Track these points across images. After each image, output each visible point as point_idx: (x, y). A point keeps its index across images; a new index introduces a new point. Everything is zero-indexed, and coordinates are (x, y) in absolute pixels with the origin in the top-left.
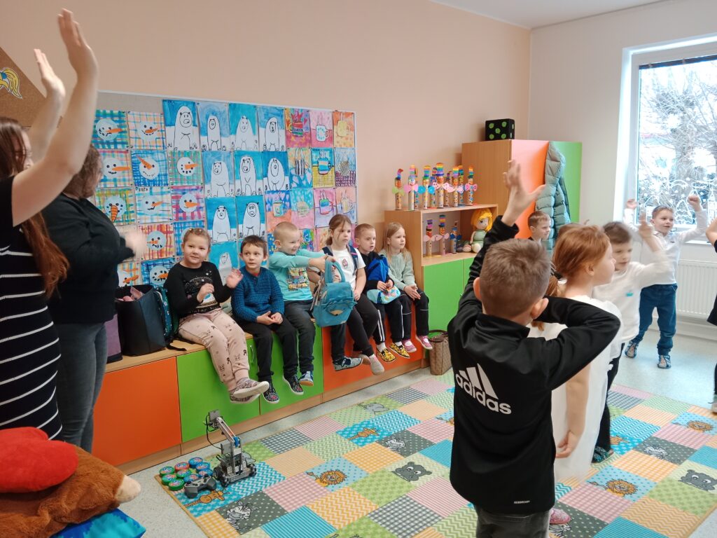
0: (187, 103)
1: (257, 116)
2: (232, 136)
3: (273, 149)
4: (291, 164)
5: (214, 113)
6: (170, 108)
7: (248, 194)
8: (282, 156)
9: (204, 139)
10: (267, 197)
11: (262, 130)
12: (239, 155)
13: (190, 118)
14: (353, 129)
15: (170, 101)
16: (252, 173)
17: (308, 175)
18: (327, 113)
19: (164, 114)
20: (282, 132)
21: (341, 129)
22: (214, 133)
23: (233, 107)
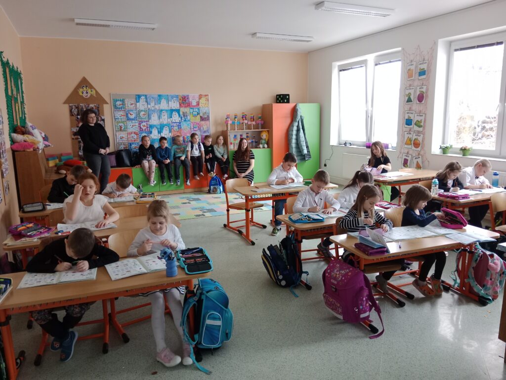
0: (144, 95)
1: (168, 99)
2: (159, 105)
3: (174, 109)
4: (181, 113)
5: (153, 98)
6: (138, 97)
7: (165, 123)
8: (178, 111)
9: (149, 106)
10: (172, 124)
11: (170, 102)
12: (162, 110)
13: (145, 100)
14: (208, 101)
15: (138, 95)
16: (166, 117)
17: (188, 117)
18: (197, 95)
19: (136, 99)
20: (178, 103)
21: (203, 101)
22: (152, 104)
23: (160, 96)
